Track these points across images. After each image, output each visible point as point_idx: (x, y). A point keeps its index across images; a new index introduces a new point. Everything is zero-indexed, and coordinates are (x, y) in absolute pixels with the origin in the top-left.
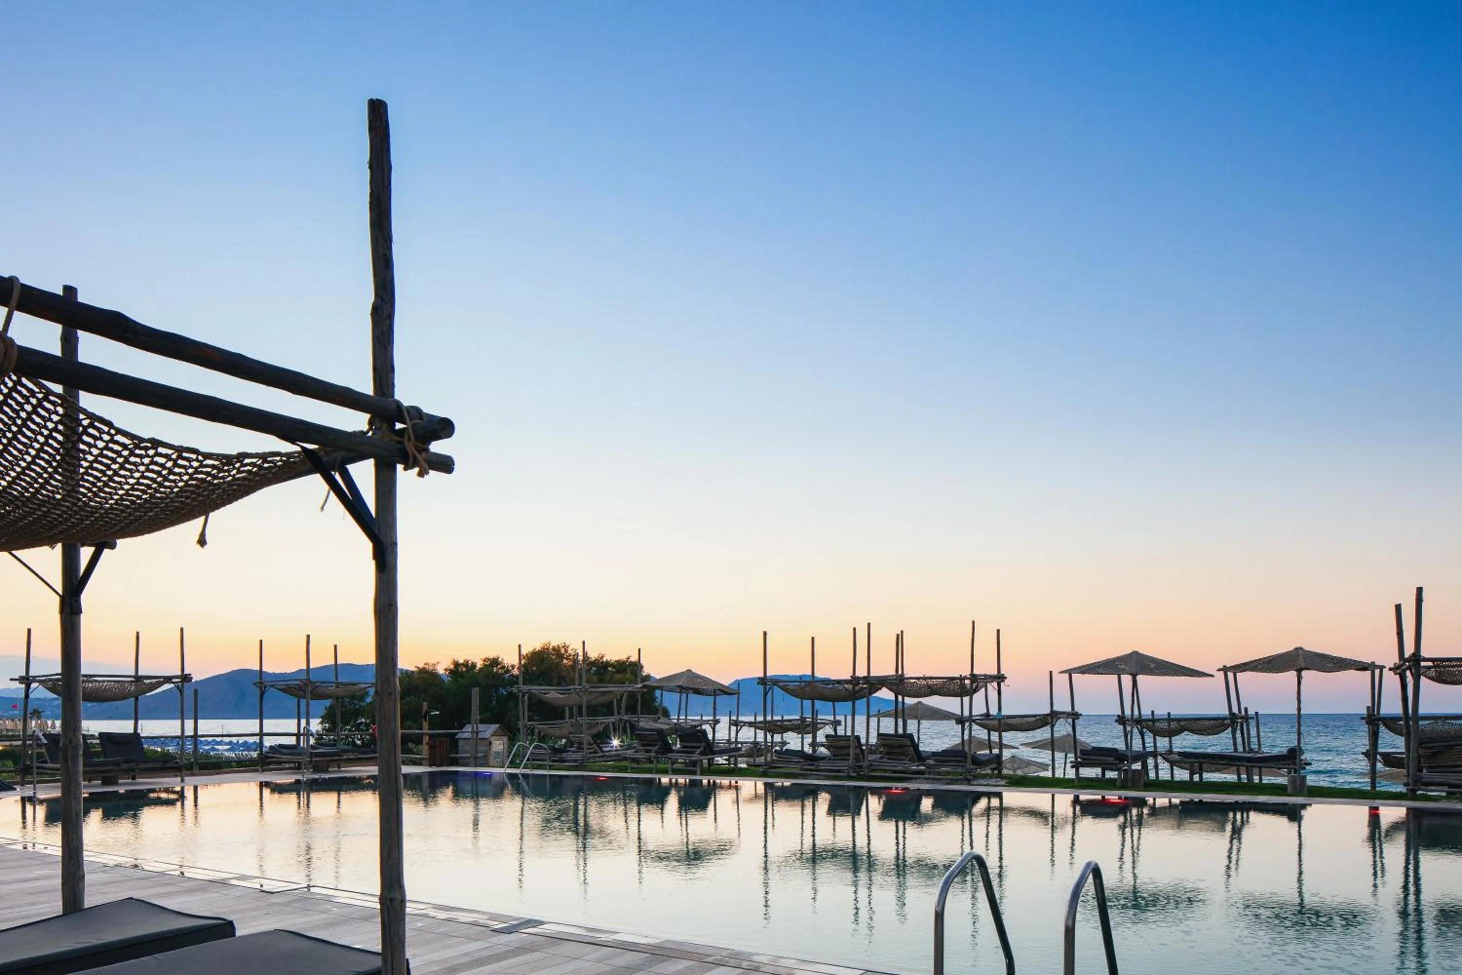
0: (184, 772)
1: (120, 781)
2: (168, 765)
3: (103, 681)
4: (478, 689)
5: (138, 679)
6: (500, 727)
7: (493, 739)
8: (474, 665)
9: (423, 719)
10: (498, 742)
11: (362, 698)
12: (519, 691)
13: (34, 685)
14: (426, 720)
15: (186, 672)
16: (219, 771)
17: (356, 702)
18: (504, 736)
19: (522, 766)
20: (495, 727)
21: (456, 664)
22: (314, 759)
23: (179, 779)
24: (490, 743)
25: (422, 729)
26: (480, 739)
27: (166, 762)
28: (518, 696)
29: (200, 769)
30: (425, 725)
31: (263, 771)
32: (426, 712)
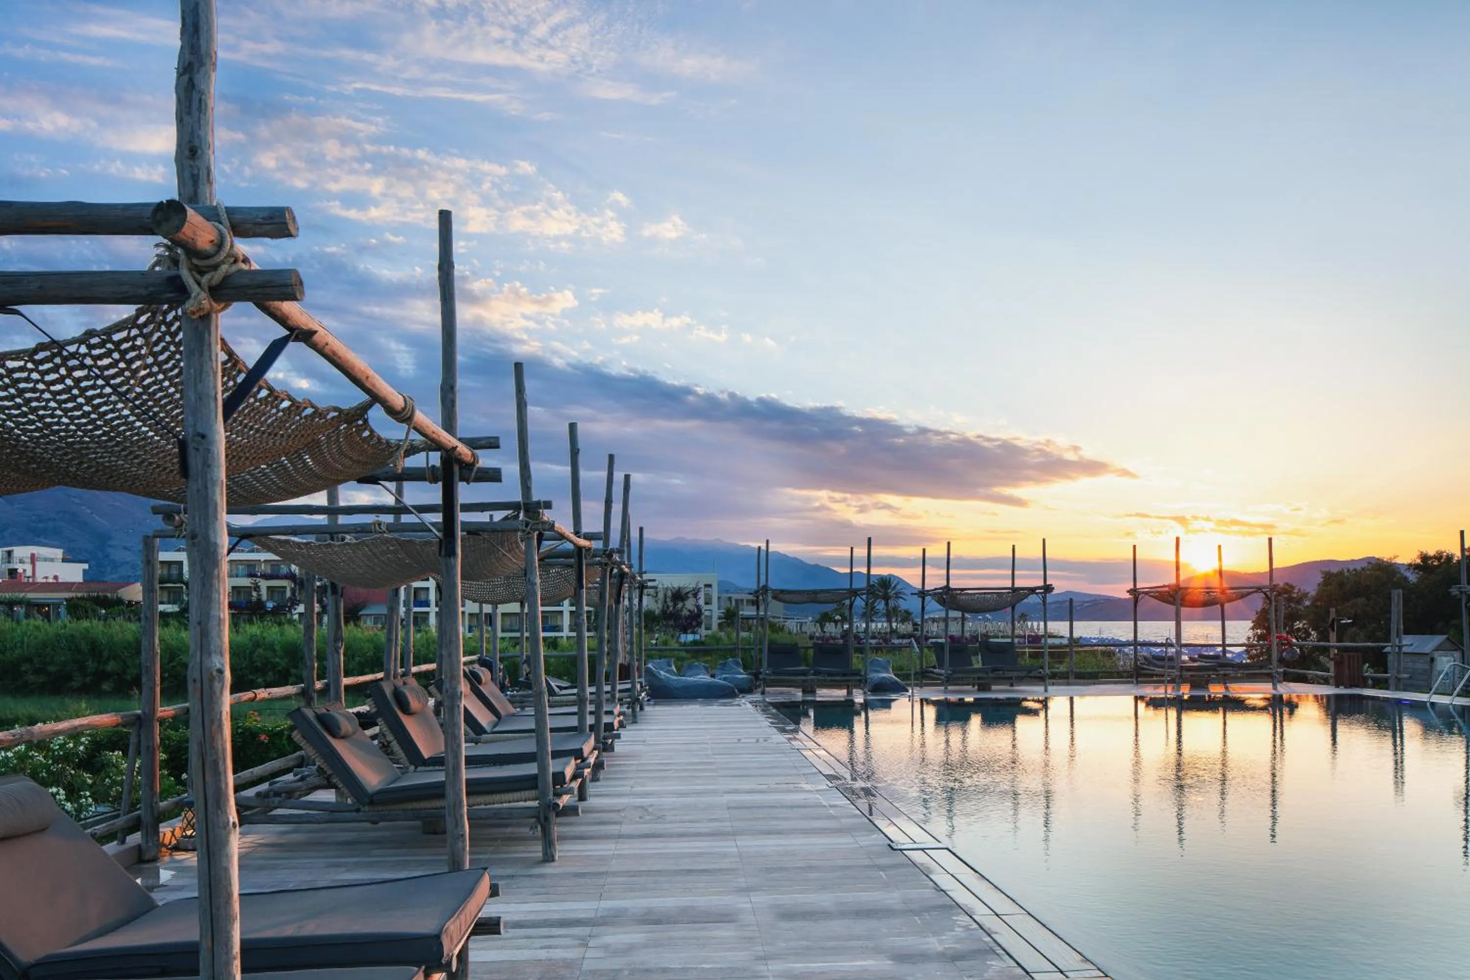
0: (1048, 681)
1: (994, 687)
2: (1031, 675)
3: (975, 594)
4: (1401, 591)
5: (1014, 590)
6: (1448, 639)
7: (1436, 655)
8: (1449, 558)
9: (1330, 630)
10: (1445, 659)
11: (1299, 601)
12: (1461, 592)
13: (928, 598)
14: (1333, 630)
15: (1048, 583)
16: (1096, 681)
17: (1293, 605)
18: (1455, 650)
19: (1456, 693)
20: (1439, 639)
21: (1425, 558)
22: (1185, 673)
23: (1042, 688)
24: (1432, 660)
25: (1329, 641)
26: (1404, 653)
27: (1030, 672)
28: (1460, 600)
29: (1076, 678)
30: (1333, 636)
31: (1138, 683)
32: (1333, 620)
